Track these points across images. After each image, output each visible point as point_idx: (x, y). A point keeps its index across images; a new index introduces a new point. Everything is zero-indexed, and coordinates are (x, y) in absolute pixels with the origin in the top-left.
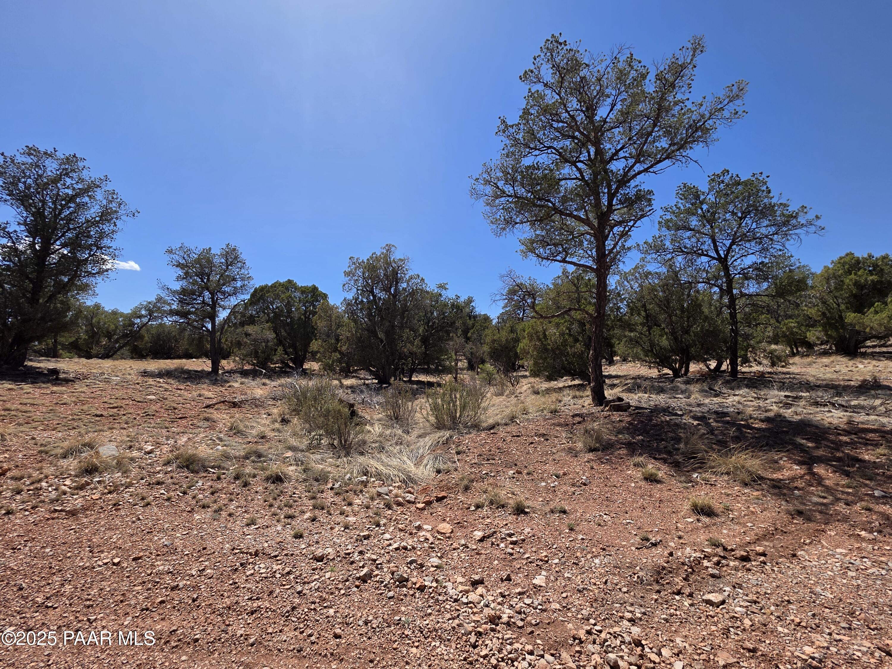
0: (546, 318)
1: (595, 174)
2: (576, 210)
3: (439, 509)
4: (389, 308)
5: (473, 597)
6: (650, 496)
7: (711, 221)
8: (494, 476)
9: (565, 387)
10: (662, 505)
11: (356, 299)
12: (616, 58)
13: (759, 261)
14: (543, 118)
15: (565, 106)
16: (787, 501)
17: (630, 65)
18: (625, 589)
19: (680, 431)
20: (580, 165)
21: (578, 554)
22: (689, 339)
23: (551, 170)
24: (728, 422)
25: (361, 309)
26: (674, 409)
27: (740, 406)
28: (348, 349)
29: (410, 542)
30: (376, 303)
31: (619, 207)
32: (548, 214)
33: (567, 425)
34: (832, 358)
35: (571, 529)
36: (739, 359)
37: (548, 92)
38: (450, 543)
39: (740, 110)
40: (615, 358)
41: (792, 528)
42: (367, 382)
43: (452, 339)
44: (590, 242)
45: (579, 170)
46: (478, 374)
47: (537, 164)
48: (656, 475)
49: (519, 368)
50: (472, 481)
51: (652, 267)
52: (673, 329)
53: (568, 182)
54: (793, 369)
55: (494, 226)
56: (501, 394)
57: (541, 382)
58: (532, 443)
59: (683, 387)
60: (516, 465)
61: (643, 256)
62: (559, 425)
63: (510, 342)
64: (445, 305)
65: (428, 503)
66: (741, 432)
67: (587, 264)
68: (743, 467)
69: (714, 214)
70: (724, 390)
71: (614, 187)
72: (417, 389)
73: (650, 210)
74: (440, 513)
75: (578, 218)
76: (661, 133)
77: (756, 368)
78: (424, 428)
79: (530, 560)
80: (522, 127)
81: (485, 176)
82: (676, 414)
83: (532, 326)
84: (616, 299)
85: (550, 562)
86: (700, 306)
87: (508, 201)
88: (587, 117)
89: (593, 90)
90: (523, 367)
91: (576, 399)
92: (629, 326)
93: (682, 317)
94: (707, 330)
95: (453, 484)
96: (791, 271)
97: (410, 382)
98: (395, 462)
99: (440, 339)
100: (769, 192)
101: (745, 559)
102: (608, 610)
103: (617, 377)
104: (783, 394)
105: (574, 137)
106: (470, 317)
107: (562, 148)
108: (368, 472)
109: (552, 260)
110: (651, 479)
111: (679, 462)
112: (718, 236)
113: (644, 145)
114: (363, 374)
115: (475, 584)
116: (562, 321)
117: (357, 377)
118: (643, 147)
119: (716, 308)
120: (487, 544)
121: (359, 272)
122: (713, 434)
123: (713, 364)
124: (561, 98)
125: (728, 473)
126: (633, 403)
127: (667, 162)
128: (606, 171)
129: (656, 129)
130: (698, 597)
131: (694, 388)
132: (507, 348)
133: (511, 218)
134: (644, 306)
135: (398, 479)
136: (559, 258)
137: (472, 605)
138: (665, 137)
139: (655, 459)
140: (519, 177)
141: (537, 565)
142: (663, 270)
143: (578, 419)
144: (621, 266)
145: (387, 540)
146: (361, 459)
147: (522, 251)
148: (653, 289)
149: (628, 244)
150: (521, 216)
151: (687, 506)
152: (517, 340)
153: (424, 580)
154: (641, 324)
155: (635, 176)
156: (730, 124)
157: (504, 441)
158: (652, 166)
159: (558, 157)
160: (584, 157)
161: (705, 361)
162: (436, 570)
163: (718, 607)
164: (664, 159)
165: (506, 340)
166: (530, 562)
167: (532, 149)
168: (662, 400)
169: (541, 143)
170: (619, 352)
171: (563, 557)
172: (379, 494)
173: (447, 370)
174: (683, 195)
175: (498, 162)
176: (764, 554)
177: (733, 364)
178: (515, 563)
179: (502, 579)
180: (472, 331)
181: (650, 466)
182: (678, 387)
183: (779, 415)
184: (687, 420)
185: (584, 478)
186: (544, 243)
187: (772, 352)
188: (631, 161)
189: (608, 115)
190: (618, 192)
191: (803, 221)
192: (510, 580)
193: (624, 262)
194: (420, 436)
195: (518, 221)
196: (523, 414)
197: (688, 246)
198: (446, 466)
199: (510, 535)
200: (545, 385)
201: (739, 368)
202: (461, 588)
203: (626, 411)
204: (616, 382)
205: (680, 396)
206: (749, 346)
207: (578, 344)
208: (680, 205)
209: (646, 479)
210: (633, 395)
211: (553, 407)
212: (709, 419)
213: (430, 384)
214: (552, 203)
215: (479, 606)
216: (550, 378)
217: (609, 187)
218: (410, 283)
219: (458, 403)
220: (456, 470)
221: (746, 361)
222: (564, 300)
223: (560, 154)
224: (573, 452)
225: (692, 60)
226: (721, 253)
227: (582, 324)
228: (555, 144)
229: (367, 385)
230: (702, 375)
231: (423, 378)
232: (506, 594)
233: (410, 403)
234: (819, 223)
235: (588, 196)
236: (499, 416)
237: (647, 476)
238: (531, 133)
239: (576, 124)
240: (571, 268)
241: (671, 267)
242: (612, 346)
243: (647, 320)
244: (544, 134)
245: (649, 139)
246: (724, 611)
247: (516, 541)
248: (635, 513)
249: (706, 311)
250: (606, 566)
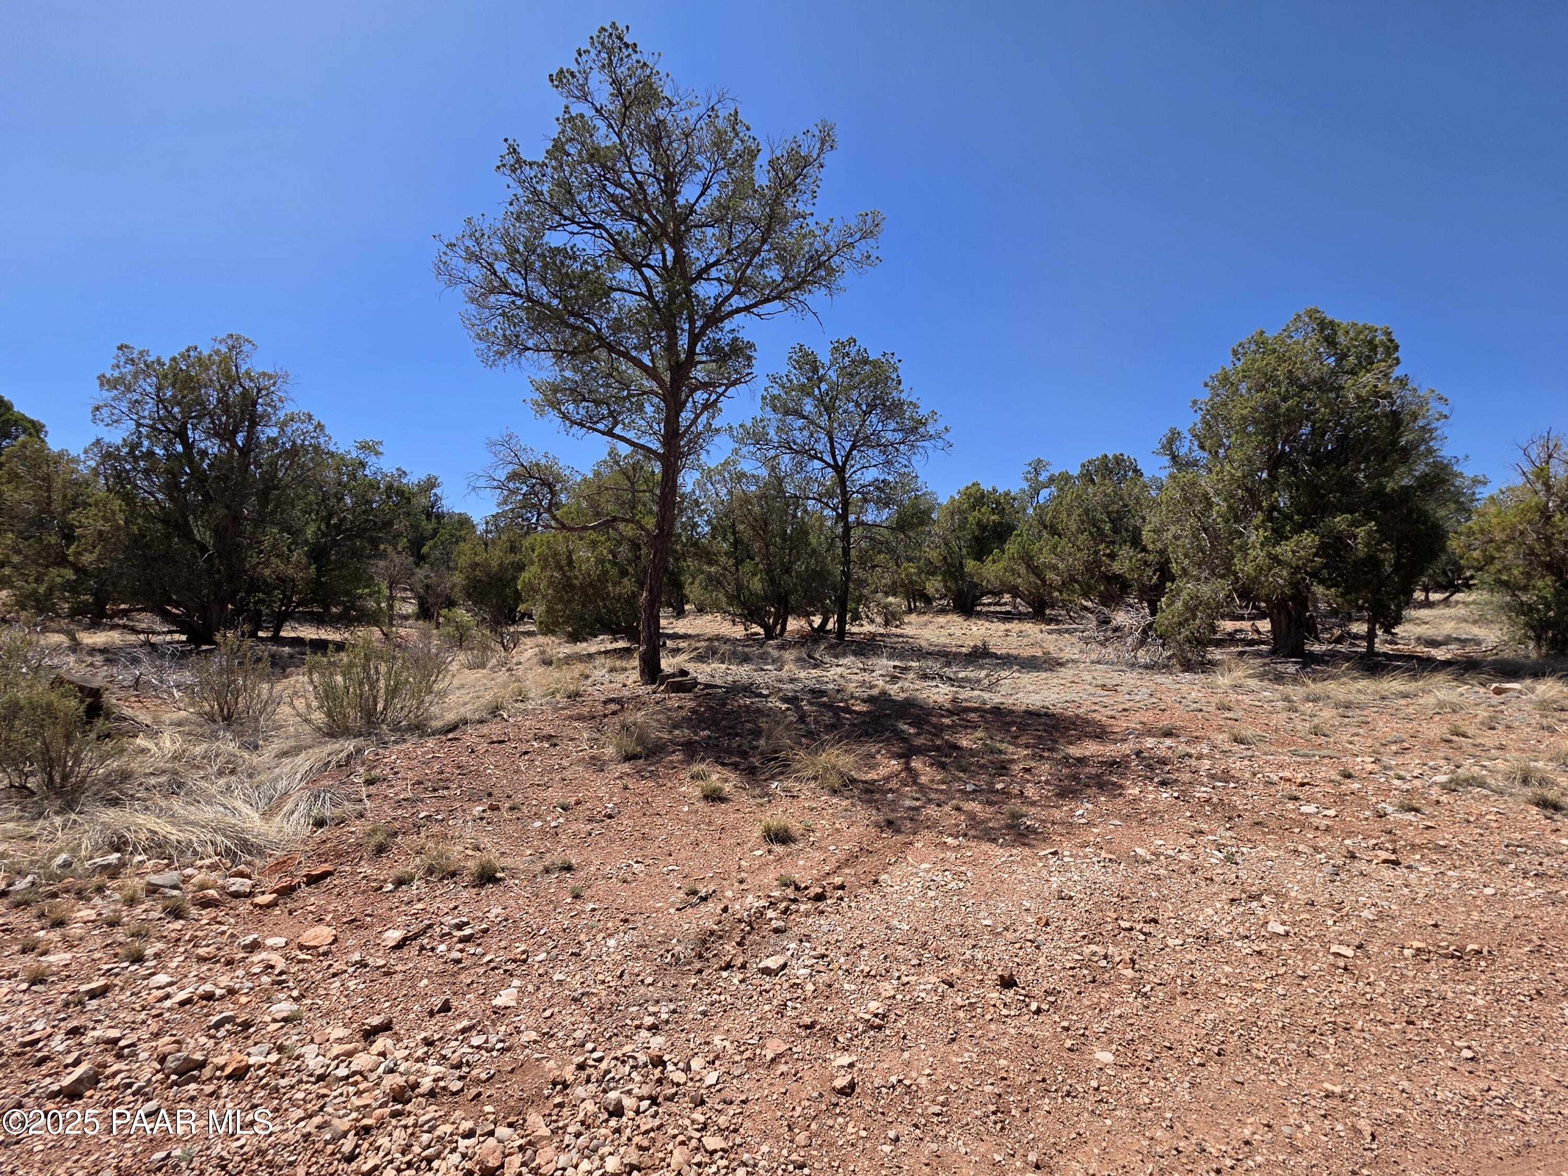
0: (571, 529)
1: (673, 295)
2: (635, 348)
3: (312, 899)
4: (226, 478)
5: (361, 1061)
6: (710, 823)
7: (830, 409)
8: (443, 820)
9: (600, 653)
10: (723, 836)
11: (133, 447)
12: (713, 108)
13: (881, 478)
14: (590, 170)
15: (628, 159)
16: (878, 809)
17: (734, 129)
18: (649, 980)
19: (761, 719)
20: (648, 272)
21: (583, 937)
22: (789, 581)
23: (597, 268)
24: (824, 705)
25: (146, 472)
26: (758, 687)
27: (842, 682)
28: (99, 560)
29: (224, 981)
30: (191, 462)
31: (704, 358)
32: (587, 345)
33: (594, 717)
34: (949, 617)
35: (577, 897)
36: (848, 616)
37: (601, 124)
38: (326, 964)
39: (874, 254)
40: (687, 607)
41: (879, 845)
42: (154, 639)
43: (383, 556)
44: (658, 410)
45: (645, 279)
46: (438, 628)
47: (572, 248)
48: (721, 790)
49: (522, 618)
50: (395, 834)
51: (748, 466)
52: (769, 565)
53: (627, 296)
54: (908, 630)
55: (483, 346)
56: (482, 666)
57: (560, 644)
58: (526, 753)
59: (775, 653)
60: (490, 795)
61: (737, 445)
62: (581, 718)
63: (506, 569)
64: (371, 486)
65: (286, 892)
66: (839, 718)
67: (650, 445)
68: (834, 767)
69: (834, 399)
70: (827, 659)
71: (699, 324)
72: (291, 656)
73: (748, 374)
74: (312, 908)
75: (638, 363)
76: (772, 256)
77: (868, 628)
78: (297, 736)
79: (492, 965)
80: (549, 171)
81: (470, 243)
82: (760, 695)
83: (548, 542)
84: (692, 511)
85: (530, 960)
86: (807, 533)
87: (513, 302)
88: (663, 192)
89: (676, 149)
90: (530, 617)
91: (614, 674)
92: (707, 556)
93: (782, 548)
94: (813, 570)
95: (350, 845)
96: (917, 497)
97: (276, 639)
98: (209, 813)
99: (356, 553)
100: (899, 382)
101: (820, 897)
102: (618, 1019)
103: (685, 637)
104: (892, 663)
105: (640, 221)
106: (429, 516)
107: (619, 234)
108: (126, 843)
109: (590, 428)
110: (714, 797)
111: (755, 767)
112: (838, 435)
113: (747, 267)
114: (145, 620)
115: (370, 1034)
116: (603, 539)
117: (125, 627)
118: (744, 271)
119: (827, 539)
120: (412, 950)
121: (148, 385)
122: (803, 722)
123: (817, 621)
124: (622, 143)
125: (815, 778)
126: (702, 679)
127: (777, 305)
128: (688, 293)
129: (766, 247)
130: (753, 967)
131: (789, 655)
132: (500, 579)
133: (517, 336)
134: (733, 526)
135: (210, 849)
136: (600, 426)
137: (358, 1078)
138: (777, 263)
139: (723, 764)
140: (537, 264)
141: (506, 971)
142: (764, 473)
143: (613, 707)
144: (703, 456)
145: (158, 988)
146: (110, 815)
147: (536, 403)
148: (746, 500)
149: (716, 424)
150: (536, 337)
151: (758, 832)
152: (520, 567)
153: (249, 1054)
154: (726, 554)
155: (731, 314)
156: (860, 270)
157: (473, 751)
158: (755, 305)
159: (612, 248)
160: (655, 259)
161: (807, 615)
162: (282, 1027)
163: (776, 975)
164: (774, 299)
165: (500, 565)
166: (493, 969)
167: (565, 219)
168: (744, 674)
169: (584, 214)
170: (691, 597)
171: (555, 947)
172: (152, 890)
173: (371, 618)
174: (797, 362)
175: (498, 225)
176: (842, 887)
177: (841, 622)
178: (462, 977)
179: (432, 1010)
180: (431, 543)
181: (714, 777)
182: (769, 653)
183: (884, 693)
184: (775, 703)
185: (610, 805)
186: (578, 396)
187: (886, 607)
188: (728, 288)
189: (697, 201)
190: (704, 334)
191: (932, 432)
192: (449, 1009)
193: (708, 452)
194: (285, 754)
195: (530, 344)
196: (517, 701)
197: (798, 441)
198: (337, 811)
199: (460, 927)
200: (567, 649)
201: (847, 627)
202: (337, 1049)
203: (690, 691)
204: (683, 644)
205: (769, 667)
206: (861, 596)
207: (625, 580)
208: (792, 377)
209: (706, 797)
210: (704, 665)
211: (572, 687)
212: (802, 700)
213: (320, 646)
214: (595, 325)
215: (372, 1077)
216: (575, 638)
217: (692, 322)
218: (288, 430)
219: (382, 684)
220: (361, 816)
221: (856, 617)
222: (608, 501)
223: (615, 243)
224: (597, 764)
225: (819, 156)
226: (839, 458)
227: (635, 546)
228: (608, 223)
229: (153, 645)
230: (802, 637)
231: (309, 633)
232: (436, 1037)
233: (265, 686)
234: (947, 437)
235: (657, 329)
236: (469, 706)
237: (708, 793)
238: (565, 186)
239: (645, 198)
240: (624, 449)
241: (773, 468)
242: (679, 586)
243: (736, 549)
244: (590, 199)
245: (756, 260)
246: (784, 978)
247: (472, 935)
248: (684, 854)
249: (813, 541)
250: (625, 947)
